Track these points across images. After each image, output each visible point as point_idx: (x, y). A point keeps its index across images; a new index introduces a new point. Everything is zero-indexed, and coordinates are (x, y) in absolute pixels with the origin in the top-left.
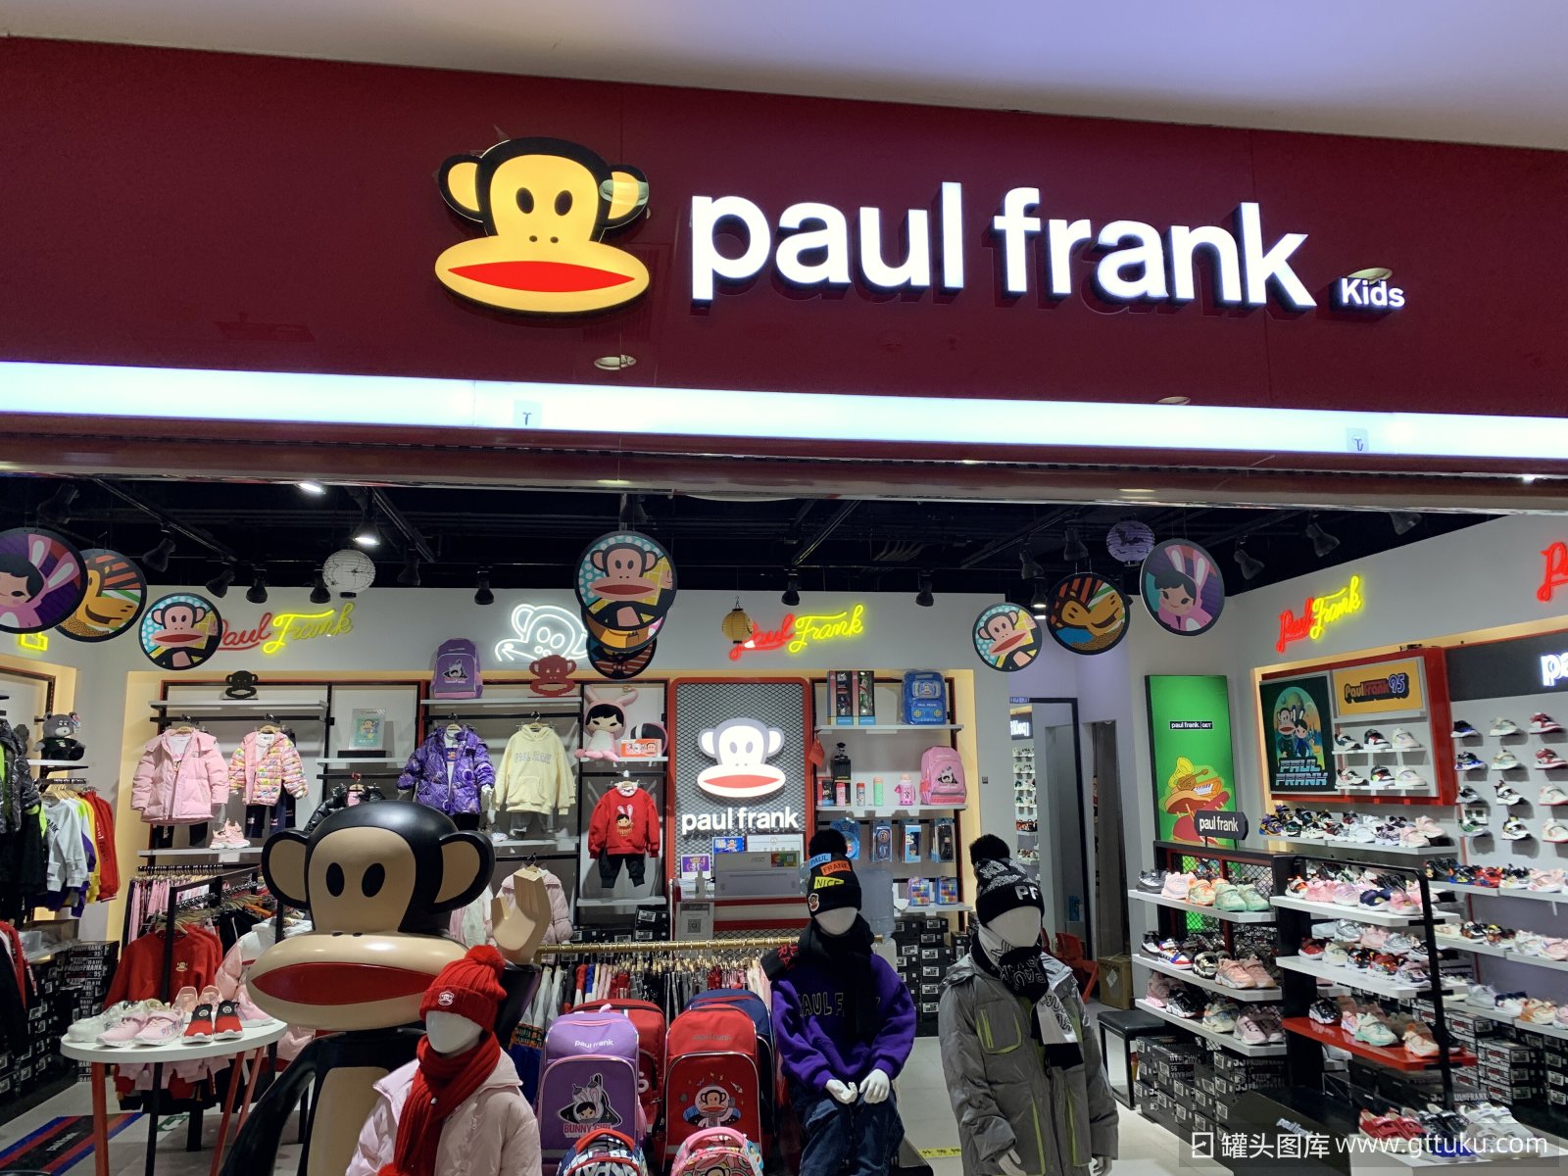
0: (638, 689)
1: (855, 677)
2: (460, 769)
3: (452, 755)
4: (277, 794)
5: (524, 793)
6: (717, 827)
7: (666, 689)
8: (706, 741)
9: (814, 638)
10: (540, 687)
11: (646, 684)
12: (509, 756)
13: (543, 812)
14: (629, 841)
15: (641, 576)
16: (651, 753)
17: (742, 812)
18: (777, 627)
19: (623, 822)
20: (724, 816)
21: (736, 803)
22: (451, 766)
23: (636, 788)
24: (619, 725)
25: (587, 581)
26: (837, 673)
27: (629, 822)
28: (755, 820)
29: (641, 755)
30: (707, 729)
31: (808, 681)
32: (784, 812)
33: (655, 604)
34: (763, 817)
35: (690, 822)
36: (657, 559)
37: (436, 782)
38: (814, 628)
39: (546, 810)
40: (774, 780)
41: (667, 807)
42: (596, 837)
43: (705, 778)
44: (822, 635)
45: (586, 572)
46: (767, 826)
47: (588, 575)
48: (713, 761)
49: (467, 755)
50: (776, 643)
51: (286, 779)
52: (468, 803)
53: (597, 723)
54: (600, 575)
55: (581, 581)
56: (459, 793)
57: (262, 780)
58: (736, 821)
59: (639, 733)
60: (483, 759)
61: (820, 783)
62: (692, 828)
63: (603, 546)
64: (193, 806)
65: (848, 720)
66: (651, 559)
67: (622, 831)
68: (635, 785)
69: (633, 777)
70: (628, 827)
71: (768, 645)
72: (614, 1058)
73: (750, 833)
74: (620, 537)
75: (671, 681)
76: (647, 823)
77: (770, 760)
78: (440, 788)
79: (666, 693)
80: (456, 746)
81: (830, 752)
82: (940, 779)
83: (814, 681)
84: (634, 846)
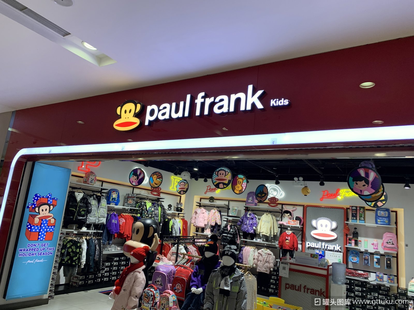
0: (297, 207)
1: (358, 208)
2: (250, 222)
3: (249, 219)
4: (215, 223)
5: (264, 230)
6: (316, 247)
7: (303, 208)
8: (314, 223)
9: (346, 196)
10: (270, 204)
11: (298, 206)
12: (261, 220)
13: (267, 235)
14: (289, 246)
15: (225, 177)
16: (297, 224)
17: (323, 244)
18: (335, 192)
19: (287, 241)
20: (318, 244)
21: (322, 241)
22: (248, 221)
23: (291, 233)
24: (290, 216)
25: (214, 178)
26: (352, 207)
27: (289, 241)
28: (327, 247)
29: (293, 224)
30: (315, 220)
31: (345, 208)
32: (336, 246)
33: (227, 183)
34: (330, 246)
35: (308, 244)
36: (228, 173)
37: (245, 225)
38: (346, 193)
39: (268, 235)
40: (333, 236)
41: (303, 239)
42: (280, 244)
43: (313, 233)
44: (349, 195)
45: (214, 176)
46: (331, 249)
47: (215, 176)
48: (316, 229)
49: (251, 219)
50: (334, 197)
51: (216, 220)
52: (251, 231)
53: (285, 215)
54: (217, 176)
55: (213, 178)
56: (249, 228)
57: (212, 220)
58: (322, 246)
59: (294, 219)
60: (255, 220)
61: (348, 239)
62: (309, 246)
63: (218, 170)
64: (202, 225)
65: (356, 221)
66: (227, 173)
67: (287, 243)
68: (291, 232)
69: (291, 230)
70: (288, 243)
71: (332, 197)
72: (164, 273)
73: (326, 250)
74: (221, 168)
75: (305, 206)
76: (294, 242)
77: (333, 230)
78: (245, 226)
79: (303, 209)
80: (249, 217)
81: (353, 230)
82: (387, 243)
83: (347, 209)
84: (290, 248)
